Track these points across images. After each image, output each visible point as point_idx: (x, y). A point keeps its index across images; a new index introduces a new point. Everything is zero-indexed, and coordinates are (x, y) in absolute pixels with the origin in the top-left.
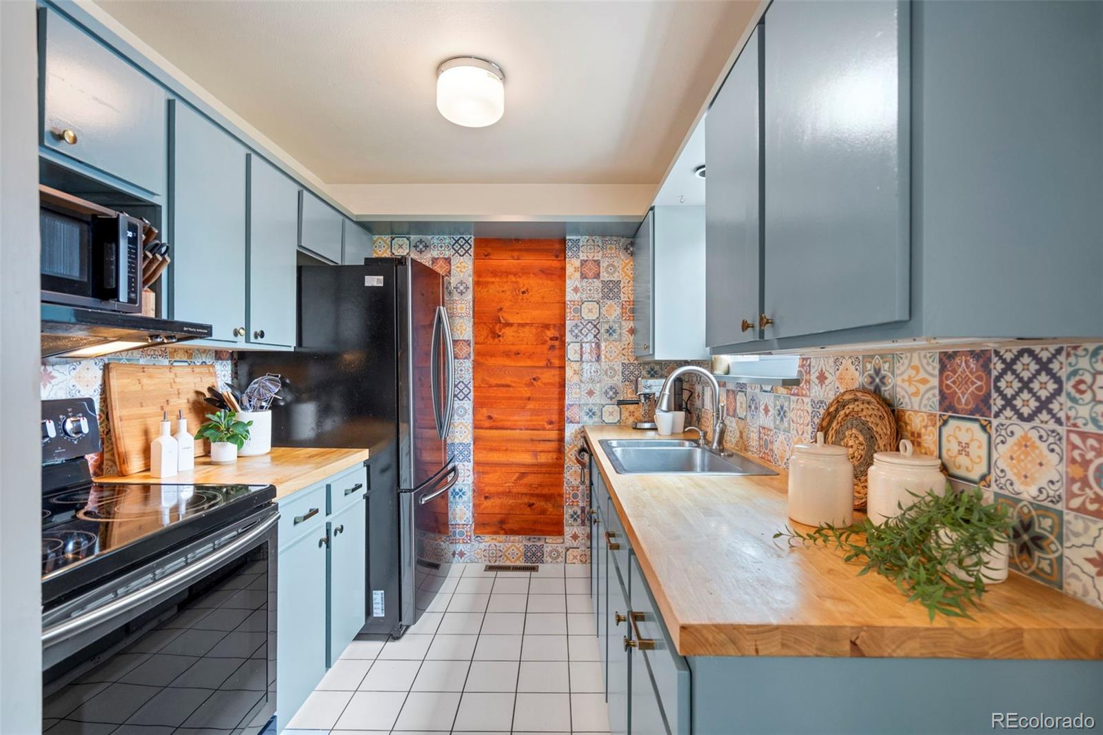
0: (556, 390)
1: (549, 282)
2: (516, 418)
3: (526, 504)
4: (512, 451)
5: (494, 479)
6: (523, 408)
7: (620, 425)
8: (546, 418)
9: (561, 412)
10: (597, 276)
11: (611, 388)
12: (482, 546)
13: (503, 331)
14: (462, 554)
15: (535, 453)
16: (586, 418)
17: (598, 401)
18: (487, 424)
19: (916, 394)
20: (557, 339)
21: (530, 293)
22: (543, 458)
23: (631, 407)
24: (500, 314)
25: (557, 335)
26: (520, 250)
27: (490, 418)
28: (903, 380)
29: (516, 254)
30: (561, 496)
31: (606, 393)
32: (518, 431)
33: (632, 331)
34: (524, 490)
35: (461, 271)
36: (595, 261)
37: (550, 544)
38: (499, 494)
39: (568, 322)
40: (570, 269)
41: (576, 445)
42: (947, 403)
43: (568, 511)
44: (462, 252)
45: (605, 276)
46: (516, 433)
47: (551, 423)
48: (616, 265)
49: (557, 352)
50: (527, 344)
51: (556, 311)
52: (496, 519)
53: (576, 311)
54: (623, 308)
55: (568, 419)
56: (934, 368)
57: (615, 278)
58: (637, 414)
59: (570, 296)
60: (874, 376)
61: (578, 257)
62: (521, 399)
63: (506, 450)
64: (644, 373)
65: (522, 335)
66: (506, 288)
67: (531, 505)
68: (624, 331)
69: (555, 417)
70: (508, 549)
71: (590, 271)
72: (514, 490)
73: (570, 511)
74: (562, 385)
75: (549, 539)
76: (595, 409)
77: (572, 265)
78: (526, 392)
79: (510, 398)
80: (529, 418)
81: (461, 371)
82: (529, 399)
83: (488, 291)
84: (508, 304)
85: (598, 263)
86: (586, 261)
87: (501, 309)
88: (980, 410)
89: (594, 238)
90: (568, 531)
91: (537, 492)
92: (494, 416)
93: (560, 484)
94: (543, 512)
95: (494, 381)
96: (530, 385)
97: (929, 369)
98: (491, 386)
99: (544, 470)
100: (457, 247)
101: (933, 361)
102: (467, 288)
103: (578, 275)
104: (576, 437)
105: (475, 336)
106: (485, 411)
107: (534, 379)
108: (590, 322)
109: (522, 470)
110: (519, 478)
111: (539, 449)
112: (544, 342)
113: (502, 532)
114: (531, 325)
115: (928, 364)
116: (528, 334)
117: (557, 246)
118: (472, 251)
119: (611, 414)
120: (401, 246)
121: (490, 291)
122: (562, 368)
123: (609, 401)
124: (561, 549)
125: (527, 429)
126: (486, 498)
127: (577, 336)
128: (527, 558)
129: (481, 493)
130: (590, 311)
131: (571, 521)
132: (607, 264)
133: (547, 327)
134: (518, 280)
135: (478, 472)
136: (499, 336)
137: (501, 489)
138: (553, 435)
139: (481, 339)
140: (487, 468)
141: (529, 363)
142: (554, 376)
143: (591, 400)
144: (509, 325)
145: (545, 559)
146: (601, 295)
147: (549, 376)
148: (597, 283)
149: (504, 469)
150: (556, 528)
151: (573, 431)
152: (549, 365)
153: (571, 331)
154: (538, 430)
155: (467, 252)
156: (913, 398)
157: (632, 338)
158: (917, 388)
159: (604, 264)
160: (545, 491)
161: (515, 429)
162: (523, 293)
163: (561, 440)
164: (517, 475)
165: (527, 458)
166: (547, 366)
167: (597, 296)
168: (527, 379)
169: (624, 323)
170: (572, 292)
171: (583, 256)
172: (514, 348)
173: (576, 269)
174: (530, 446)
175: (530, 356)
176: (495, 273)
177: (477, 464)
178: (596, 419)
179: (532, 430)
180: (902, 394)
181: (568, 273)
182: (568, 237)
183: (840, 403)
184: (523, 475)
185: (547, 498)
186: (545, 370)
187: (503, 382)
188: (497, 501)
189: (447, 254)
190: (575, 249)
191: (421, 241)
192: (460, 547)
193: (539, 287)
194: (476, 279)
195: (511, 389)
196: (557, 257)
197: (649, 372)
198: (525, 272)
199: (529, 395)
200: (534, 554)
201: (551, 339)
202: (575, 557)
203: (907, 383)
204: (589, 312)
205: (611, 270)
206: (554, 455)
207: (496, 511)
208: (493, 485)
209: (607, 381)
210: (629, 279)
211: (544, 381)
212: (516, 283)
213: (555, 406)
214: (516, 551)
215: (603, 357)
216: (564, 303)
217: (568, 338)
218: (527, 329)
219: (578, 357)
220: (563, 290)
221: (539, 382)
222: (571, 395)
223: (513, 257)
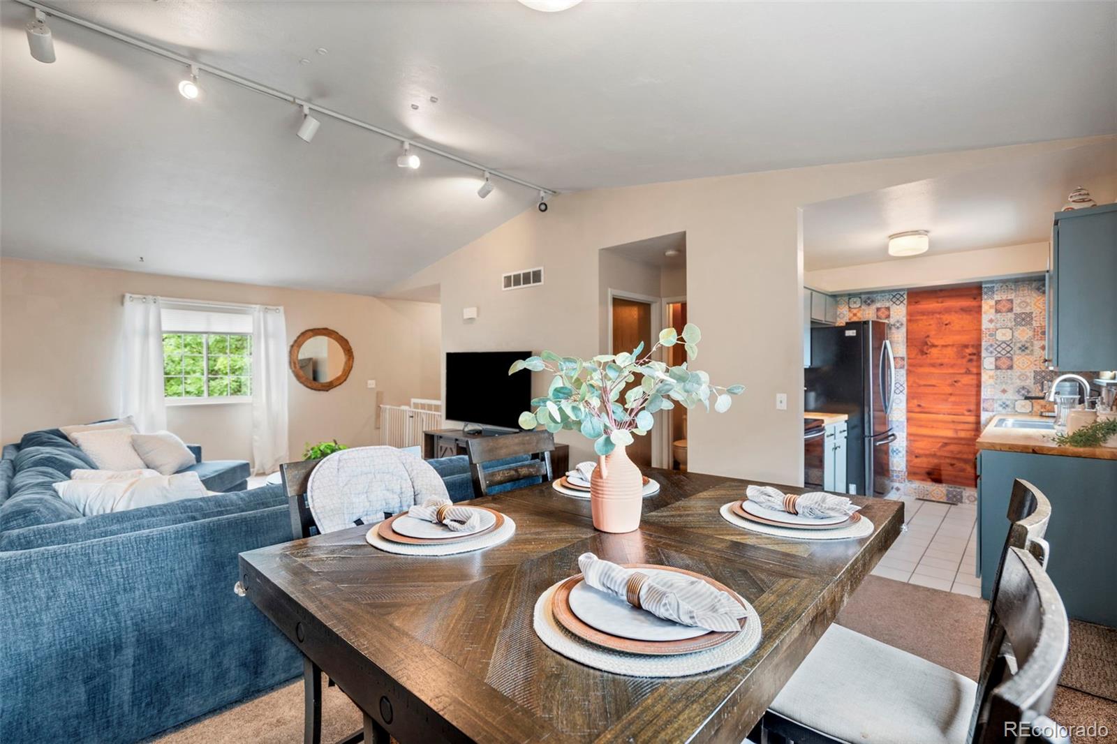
0: (973, 390)
1: (968, 317)
2: (940, 406)
3: (948, 463)
4: (937, 428)
5: (922, 446)
6: (946, 400)
7: (1030, 414)
8: (966, 407)
9: (978, 404)
10: (1011, 310)
11: (1024, 388)
12: (913, 486)
13: (930, 350)
14: (898, 489)
15: (956, 431)
16: (1000, 409)
17: (1011, 397)
18: (918, 409)
20: (974, 354)
21: (952, 325)
22: (962, 434)
23: (1043, 402)
24: (927, 339)
25: (975, 351)
26: (943, 297)
27: (919, 406)
29: (940, 300)
31: (1019, 392)
32: (941, 416)
34: (947, 455)
35: (897, 314)
36: (1009, 300)
37: (969, 492)
38: (926, 456)
39: (983, 343)
40: (985, 307)
44: (898, 302)
45: (1017, 310)
46: (941, 417)
47: (969, 411)
48: (1029, 302)
49: (975, 363)
50: (949, 358)
51: (973, 335)
52: (925, 471)
53: (991, 335)
54: (1034, 331)
55: (984, 408)
57: (1028, 310)
59: (985, 325)
61: (993, 298)
62: (944, 394)
63: (932, 427)
65: (945, 352)
66: (932, 322)
67: (952, 465)
68: (1036, 348)
69: (973, 407)
70: (934, 490)
71: (1004, 307)
72: (939, 454)
74: (979, 386)
75: (967, 488)
76: (1008, 403)
77: (987, 305)
78: (949, 390)
79: (935, 394)
80: (951, 407)
81: (898, 377)
82: (951, 394)
83: (918, 325)
84: (933, 333)
85: (1011, 301)
86: (999, 301)
87: (928, 336)
89: (1007, 284)
91: (958, 456)
92: (923, 405)
94: (963, 470)
95: (922, 383)
96: (952, 385)
98: (920, 386)
99: (963, 442)
100: (894, 300)
102: (902, 324)
103: (993, 311)
105: (908, 354)
106: (916, 402)
107: (955, 382)
108: (1004, 342)
109: (946, 441)
110: (942, 446)
111: (958, 428)
112: (964, 357)
113: (930, 480)
114: (953, 345)
116: (950, 352)
117: (974, 292)
118: (905, 302)
119: (1023, 406)
120: (855, 303)
121: (920, 325)
122: (979, 374)
123: (1021, 397)
125: (949, 414)
126: (916, 457)
127: (991, 352)
128: (949, 498)
129: (911, 453)
130: (1004, 334)
132: (1019, 301)
133: (966, 346)
134: (942, 316)
135: (910, 440)
136: (926, 354)
137: (928, 452)
138: (972, 419)
139: (913, 356)
140: (916, 438)
141: (951, 371)
142: (972, 379)
143: (1004, 397)
144: (934, 346)
145: (963, 499)
146: (1013, 323)
147: (969, 380)
148: (1011, 315)
149: (930, 440)
151: (988, 417)
152: (968, 372)
153: (987, 349)
154: (959, 415)
155: (902, 302)
159: (1017, 301)
160: (964, 456)
161: (940, 414)
162: (946, 325)
164: (940, 444)
165: (950, 434)
166: (966, 373)
167: (1011, 324)
168: (950, 381)
169: (1036, 342)
170: (987, 322)
171: (997, 297)
172: (939, 361)
173: (991, 307)
174: (951, 426)
175: (952, 366)
176: (923, 313)
177: (909, 435)
178: (1009, 410)
179: (954, 415)
181: (983, 310)
182: (983, 286)
184: (946, 444)
185: (966, 461)
186: (964, 375)
187: (929, 383)
188: (924, 460)
189: (887, 305)
190: (990, 293)
191: (869, 298)
192: (896, 485)
193: (959, 321)
194: (909, 318)
195: (936, 388)
196: (974, 299)
198: (948, 311)
199: (950, 392)
200: (954, 496)
201: (970, 355)
204: (1003, 336)
205: (1023, 305)
206: (973, 433)
207: (925, 466)
208: (922, 449)
209: (1019, 383)
210: (1040, 310)
211: (964, 382)
212: (940, 318)
213: (973, 400)
214: (940, 492)
215: (1015, 366)
216: (981, 330)
217: (984, 354)
218: (949, 348)
219: (993, 367)
220: (980, 322)
221: (959, 384)
222: (985, 393)
223: (938, 302)
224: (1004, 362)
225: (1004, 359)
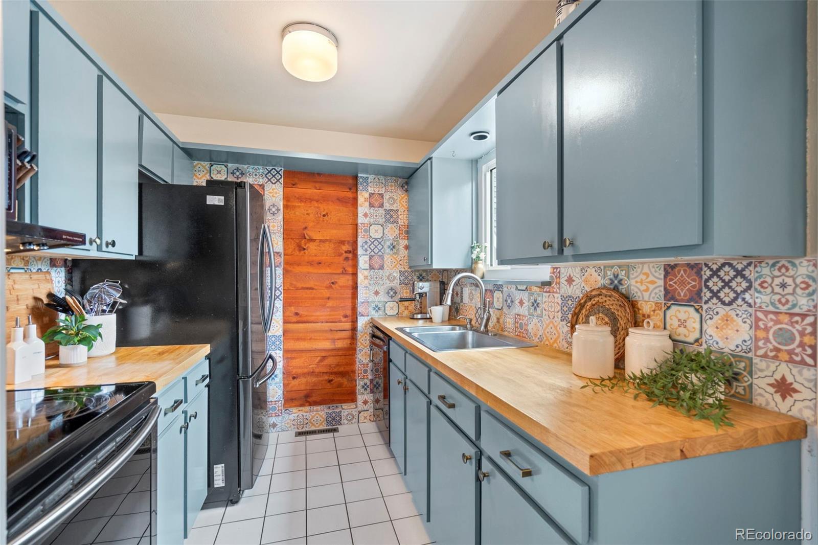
0: (349, 292)
1: (345, 209)
2: (318, 313)
3: (326, 380)
4: (314, 339)
5: (299, 363)
6: (324, 306)
7: (398, 316)
8: (342, 313)
9: (354, 308)
10: (381, 206)
11: (392, 289)
12: (292, 417)
13: (308, 245)
14: (274, 425)
15: (334, 340)
16: (373, 312)
17: (382, 299)
18: (294, 319)
19: (647, 290)
20: (350, 252)
21: (329, 216)
22: (340, 344)
23: (406, 303)
24: (305, 232)
25: (350, 249)
26: (321, 182)
27: (297, 314)
28: (637, 282)
29: (318, 185)
30: (354, 372)
31: (388, 293)
32: (320, 324)
33: (407, 247)
34: (325, 370)
35: (273, 196)
36: (380, 194)
37: (346, 409)
38: (304, 375)
39: (359, 240)
40: (361, 200)
41: (366, 333)
42: (670, 297)
43: (360, 384)
44: (274, 180)
45: (387, 206)
46: (318, 326)
47: (346, 316)
48: (396, 199)
49: (350, 262)
50: (327, 255)
51: (349, 231)
52: (302, 394)
53: (366, 231)
54: (400, 230)
55: (360, 313)
56: (660, 274)
57: (394, 207)
58: (410, 308)
59: (361, 220)
60: (614, 279)
61: (367, 190)
62: (323, 298)
63: (310, 339)
64: (415, 278)
65: (323, 248)
66: (310, 211)
67: (330, 381)
68: (401, 247)
69: (349, 312)
70: (313, 417)
71: (376, 201)
72: (317, 371)
73: (362, 383)
74: (355, 287)
75: (345, 406)
76: (380, 305)
77: (363, 196)
78: (326, 293)
79: (313, 298)
80: (328, 313)
81: (276, 277)
82: (329, 298)
83: (295, 213)
84: (311, 224)
85: (382, 195)
86: (373, 194)
87: (306, 228)
88: (694, 299)
89: (379, 177)
90: (360, 398)
91: (336, 370)
92: (301, 312)
93: (353, 363)
94: (340, 385)
95: (300, 285)
96: (329, 287)
97: (656, 275)
98: (297, 289)
99: (340, 353)
100: (269, 176)
101: (659, 270)
102: (278, 210)
103: (367, 204)
104: (366, 327)
105: (285, 249)
106: (293, 309)
107: (333, 283)
108: (376, 239)
109: (324, 354)
110: (321, 361)
111: (337, 337)
112: (340, 255)
113: (307, 404)
114: (330, 241)
115: (656, 272)
116: (328, 248)
117: (351, 181)
118: (282, 181)
119: (392, 308)
120: (219, 172)
121: (297, 213)
122: (355, 275)
123: (390, 299)
124: (355, 413)
125: (327, 322)
126: (294, 378)
127: (366, 250)
128: (328, 423)
129: (290, 375)
130: (376, 231)
131: (362, 390)
132: (388, 197)
133: (342, 242)
134: (320, 205)
135: (287, 358)
136: (304, 249)
137: (306, 370)
138: (348, 325)
139: (289, 251)
140: (294, 355)
141: (329, 271)
142: (348, 280)
143: (377, 299)
144: (311, 240)
145: (342, 421)
146: (384, 220)
147: (345, 280)
148: (381, 211)
149: (308, 355)
150: (350, 396)
151: (364, 322)
152: (344, 272)
153: (362, 246)
154: (336, 322)
155: (278, 180)
156: (644, 293)
157: (406, 252)
158: (647, 287)
159: (386, 197)
160: (342, 369)
161: (318, 322)
162: (324, 216)
163: (354, 329)
164: (319, 358)
165: (327, 345)
166: (343, 273)
167: (382, 221)
168: (327, 283)
169: (401, 241)
170: (363, 217)
171: (371, 190)
172: (317, 259)
173: (366, 200)
174: (329, 335)
175: (329, 265)
176: (301, 199)
177: (286, 351)
178: (381, 313)
179: (332, 322)
180: (635, 291)
181: (359, 202)
182: (359, 175)
183: (589, 297)
184: (324, 358)
185: (343, 374)
186: (341, 276)
187: (308, 286)
188: (303, 380)
189: (261, 181)
190: (365, 184)
191: (238, 169)
192: (272, 420)
193: (338, 212)
194: (285, 203)
195: (314, 291)
196: (350, 189)
197: (419, 278)
198: (325, 199)
199: (328, 295)
200: (334, 419)
201: (346, 252)
202: (365, 418)
203: (639, 284)
204: (376, 232)
205: (391, 201)
206: (349, 341)
207: (303, 387)
208: (300, 367)
209: (388, 284)
210: (404, 209)
211: (341, 284)
212: (318, 208)
213: (349, 303)
214: (319, 418)
215: (385, 266)
216: (357, 225)
217: (360, 251)
218: (327, 244)
219: (367, 266)
220: (355, 215)
221: (337, 285)
222: (362, 295)
223: (316, 188)
224: (377, 261)
225: (376, 258)
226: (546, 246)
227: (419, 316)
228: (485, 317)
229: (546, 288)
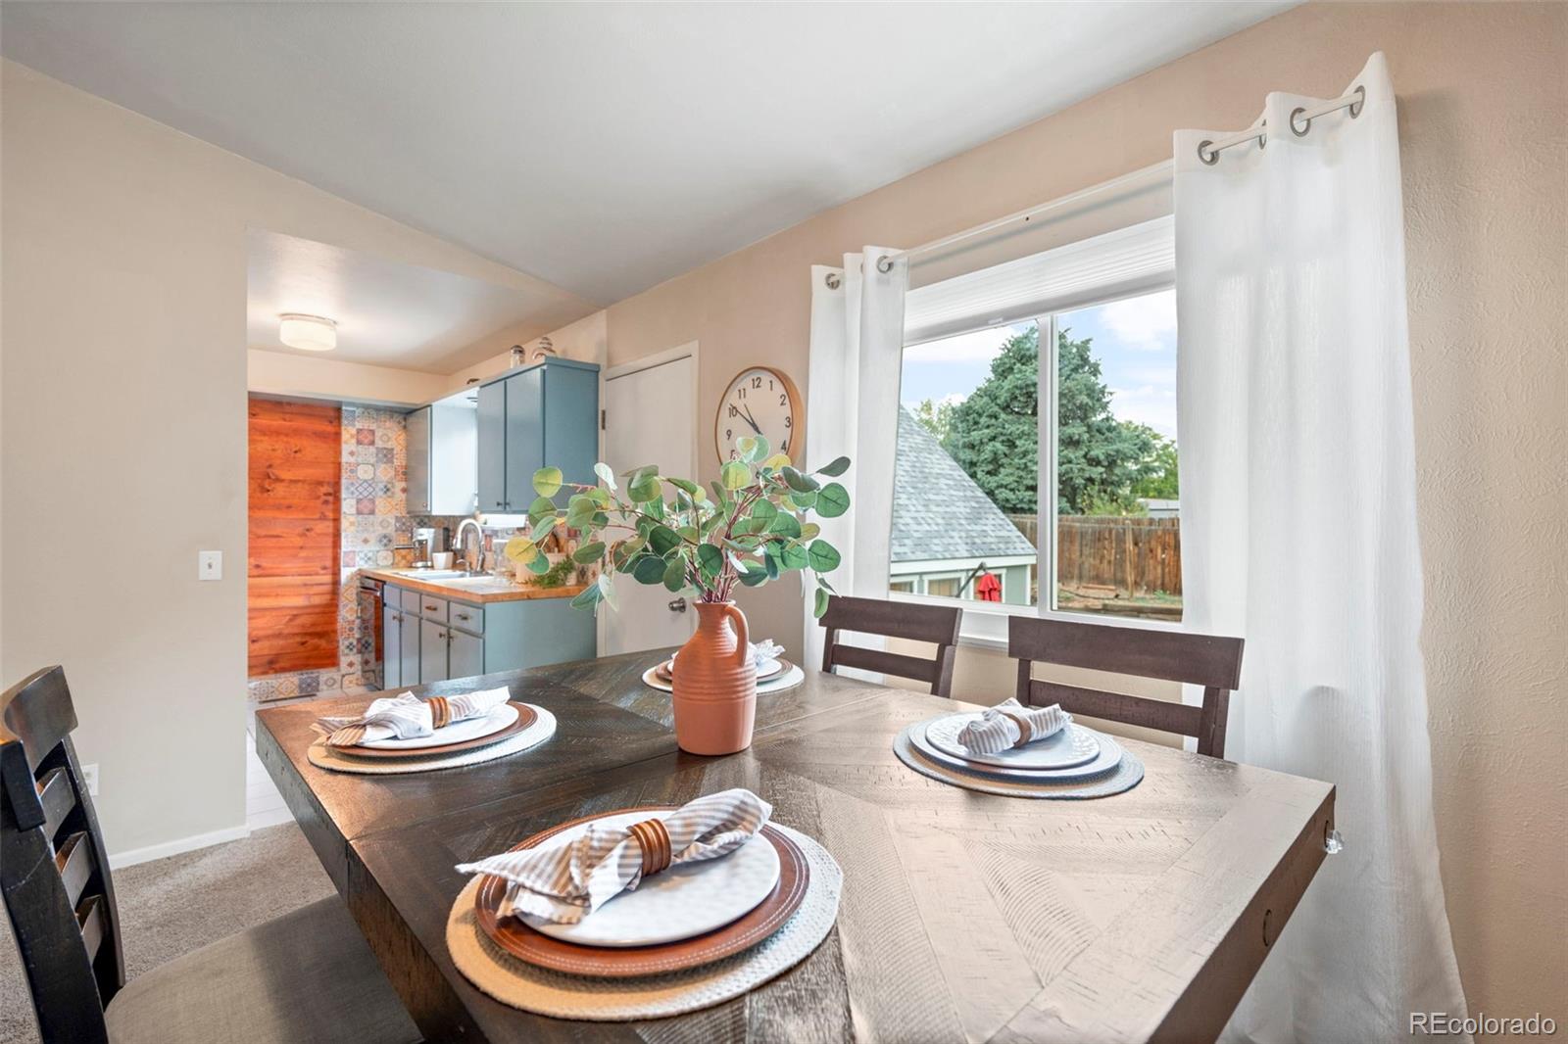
0: (330, 540)
1: (324, 445)
2: (287, 565)
3: (298, 643)
4: (283, 596)
5: (264, 624)
6: (295, 556)
7: (394, 565)
8: (319, 564)
9: (336, 560)
10: (372, 443)
11: (385, 537)
12: (257, 684)
13: (273, 486)
15: (309, 596)
16: (362, 562)
17: (373, 548)
18: (259, 572)
20: (330, 494)
21: (303, 453)
22: (316, 600)
23: (403, 552)
24: (269, 470)
25: (331, 490)
26: (292, 413)
27: (260, 566)
29: (287, 416)
30: (335, 632)
31: (381, 541)
32: (290, 578)
33: (404, 490)
34: (296, 631)
36: (370, 430)
37: (324, 675)
38: (267, 637)
39: (343, 481)
40: (345, 436)
41: (351, 587)
43: (343, 645)
45: (379, 443)
46: (288, 580)
47: (325, 568)
48: (390, 435)
49: (331, 507)
50: (299, 498)
51: (330, 470)
52: (266, 660)
53: (352, 471)
54: (396, 471)
55: (344, 564)
57: (389, 445)
58: (409, 557)
59: (345, 458)
61: (354, 426)
62: (293, 547)
63: (277, 595)
64: (414, 524)
65: (295, 490)
66: (277, 447)
67: (303, 644)
68: (397, 490)
69: (329, 563)
70: (281, 684)
71: (365, 438)
72: (286, 631)
73: (347, 643)
74: (337, 535)
75: (322, 671)
76: (370, 555)
77: (348, 433)
78: (299, 541)
79: (281, 548)
80: (301, 565)
82: (301, 548)
83: (261, 448)
84: (278, 462)
85: (373, 432)
86: (361, 430)
87: (270, 466)
89: (368, 411)
90: (344, 661)
91: (311, 630)
92: (264, 564)
93: (333, 621)
94: (316, 648)
95: (263, 532)
96: (303, 535)
98: (259, 537)
99: (317, 610)
103: (354, 441)
104: (352, 579)
107: (308, 530)
108: (365, 481)
109: (295, 612)
110: (291, 620)
111: (311, 592)
112: (318, 497)
113: (271, 671)
114: (303, 482)
116: (302, 491)
117: (332, 414)
119: (385, 558)
122: (337, 520)
123: (382, 548)
124: (337, 677)
125: (300, 575)
126: (254, 641)
127: (353, 493)
128: (301, 691)
130: (366, 472)
131: (346, 651)
132: (380, 434)
133: (320, 483)
134: (290, 440)
136: (268, 491)
137: (270, 632)
138: (328, 578)
140: (259, 614)
141: (302, 516)
142: (328, 527)
143: (366, 547)
144: (278, 480)
145: (321, 687)
146: (375, 459)
147: (325, 527)
148: (372, 449)
149: (274, 614)
150: (330, 659)
151: (349, 574)
152: (323, 518)
153: (347, 489)
154: (310, 575)
157: (404, 496)
159: (378, 434)
160: (319, 629)
161: (286, 576)
162: (296, 452)
163: (336, 583)
164: (288, 618)
165: (300, 601)
166: (320, 519)
167: (373, 460)
168: (300, 530)
169: (397, 484)
170: (348, 455)
171: (359, 425)
172: (287, 502)
173: (352, 436)
174: (303, 590)
175: (303, 509)
176: (263, 432)
178: (372, 562)
179: (306, 575)
181: (343, 438)
182: (344, 408)
184: (295, 616)
185: (320, 635)
186: (318, 522)
187: (275, 533)
188: (266, 643)
190: (350, 418)
193: (313, 449)
195: (282, 539)
196: (331, 422)
197: (419, 524)
198: (297, 432)
199: (301, 544)
200: (309, 685)
201: (325, 494)
202: (351, 682)
204: (364, 473)
205: (385, 438)
206: (328, 597)
207: (266, 652)
208: (263, 629)
209: (381, 531)
210: (401, 447)
211: (319, 531)
212: (287, 442)
213: (329, 553)
214: (290, 685)
215: (377, 511)
216: (340, 464)
217: (344, 495)
218: (300, 485)
219: (354, 511)
220: (338, 453)
221: (312, 533)
222: (346, 545)
223: (285, 420)
224: (366, 506)
225: (366, 502)
226: (498, 504)
227: (420, 564)
228: (480, 558)
229: (523, 532)
